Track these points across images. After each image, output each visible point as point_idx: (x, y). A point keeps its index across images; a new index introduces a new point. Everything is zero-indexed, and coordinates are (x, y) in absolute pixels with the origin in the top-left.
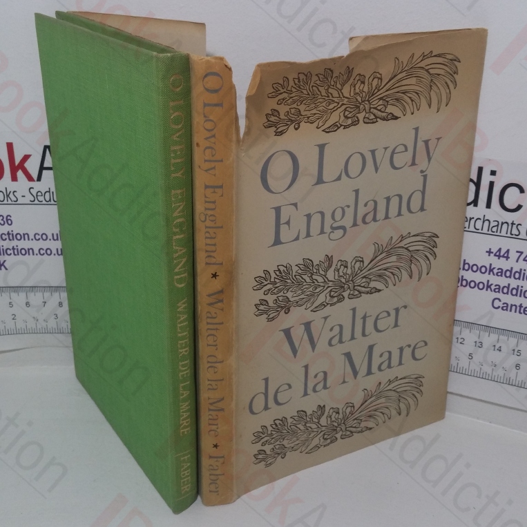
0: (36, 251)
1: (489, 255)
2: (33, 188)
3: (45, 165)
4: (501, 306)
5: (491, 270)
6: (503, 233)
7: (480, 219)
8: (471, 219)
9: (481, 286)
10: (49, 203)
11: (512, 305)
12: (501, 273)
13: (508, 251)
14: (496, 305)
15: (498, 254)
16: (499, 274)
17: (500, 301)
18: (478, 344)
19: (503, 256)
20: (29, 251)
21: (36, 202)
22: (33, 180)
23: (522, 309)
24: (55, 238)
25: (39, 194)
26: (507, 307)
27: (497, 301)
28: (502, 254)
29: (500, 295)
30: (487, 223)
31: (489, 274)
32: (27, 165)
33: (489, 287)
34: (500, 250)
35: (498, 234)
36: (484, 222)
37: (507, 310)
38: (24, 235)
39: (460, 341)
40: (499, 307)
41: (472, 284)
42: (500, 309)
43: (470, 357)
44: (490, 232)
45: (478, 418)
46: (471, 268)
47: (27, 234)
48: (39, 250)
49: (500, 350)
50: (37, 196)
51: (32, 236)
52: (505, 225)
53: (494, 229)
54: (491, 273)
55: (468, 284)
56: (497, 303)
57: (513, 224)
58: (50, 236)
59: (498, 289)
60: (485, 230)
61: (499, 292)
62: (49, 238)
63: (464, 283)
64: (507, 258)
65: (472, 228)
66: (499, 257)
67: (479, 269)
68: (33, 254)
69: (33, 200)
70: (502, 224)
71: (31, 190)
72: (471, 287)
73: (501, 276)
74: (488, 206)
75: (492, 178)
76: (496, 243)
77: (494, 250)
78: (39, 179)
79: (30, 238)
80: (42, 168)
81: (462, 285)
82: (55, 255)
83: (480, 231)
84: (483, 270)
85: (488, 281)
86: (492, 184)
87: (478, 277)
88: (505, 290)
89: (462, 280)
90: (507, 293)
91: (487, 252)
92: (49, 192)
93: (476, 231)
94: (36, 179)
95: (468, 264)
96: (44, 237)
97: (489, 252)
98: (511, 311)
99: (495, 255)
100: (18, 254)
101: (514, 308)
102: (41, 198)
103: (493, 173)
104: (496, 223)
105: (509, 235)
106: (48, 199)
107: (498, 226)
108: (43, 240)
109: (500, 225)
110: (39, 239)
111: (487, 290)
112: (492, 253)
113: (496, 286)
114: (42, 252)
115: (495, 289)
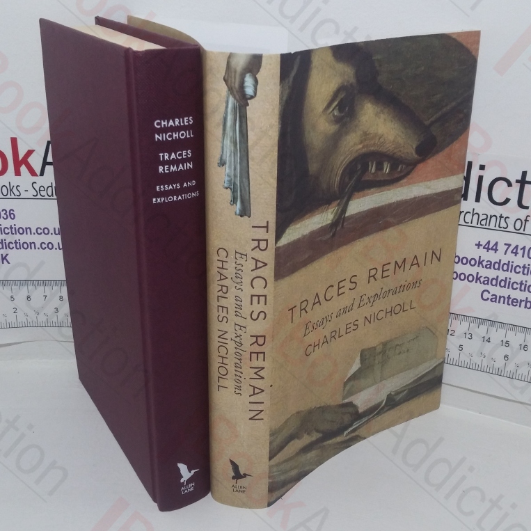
0: (38, 245)
1: (478, 248)
3: (48, 161)
4: (490, 297)
5: (480, 263)
6: (492, 226)
7: (470, 212)
8: (460, 213)
9: (471, 278)
10: (51, 197)
11: (500, 297)
12: (490, 265)
13: (496, 244)
14: (485, 297)
15: (486, 247)
16: (488, 266)
17: (489, 292)
18: (468, 336)
19: (492, 249)
20: (31, 245)
21: (39, 196)
22: (37, 175)
23: (510, 300)
25: (42, 189)
26: (496, 298)
27: (486, 293)
28: (490, 247)
29: (489, 287)
30: (476, 216)
31: (479, 266)
32: (30, 160)
33: (478, 279)
34: (489, 242)
35: (487, 227)
36: (473, 215)
37: (495, 301)
38: (26, 229)
39: (450, 332)
40: (488, 299)
41: (462, 277)
43: (461, 349)
44: (479, 225)
45: (468, 409)
46: (460, 260)
47: (30, 228)
48: (41, 244)
49: (489, 342)
50: (40, 190)
51: (34, 230)
52: (494, 219)
53: (483, 222)
54: (481, 266)
55: (458, 276)
56: (486, 295)
57: (501, 217)
58: (52, 231)
59: (488, 281)
60: (474, 224)
61: (488, 284)
62: (50, 232)
63: (455, 275)
64: (496, 250)
65: (462, 222)
66: (488, 249)
67: (469, 262)
68: (35, 248)
69: (35, 194)
70: (491, 217)
71: (34, 184)
72: (461, 280)
73: (490, 268)
74: (478, 199)
75: (481, 173)
76: (485, 236)
77: (483, 243)
78: (42, 174)
79: (33, 232)
80: (45, 163)
82: (56, 249)
83: (469, 224)
84: (473, 262)
85: (477, 273)
86: (481, 178)
87: (468, 270)
88: (494, 282)
90: (496, 285)
91: (476, 245)
92: (52, 187)
93: (466, 224)
94: (38, 174)
95: (458, 257)
96: (45, 231)
97: (479, 245)
98: (499, 302)
99: (484, 248)
100: (20, 248)
101: (502, 299)
102: (42, 193)
103: (482, 167)
104: (485, 217)
105: (497, 228)
106: (50, 194)
107: (486, 219)
108: (45, 234)
109: (488, 218)
110: (41, 233)
111: (476, 282)
112: (482, 245)
113: (485, 278)
114: (44, 246)
115: (484, 281)
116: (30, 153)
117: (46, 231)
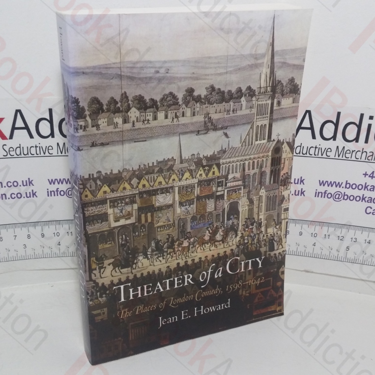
0: (8, 196)
1: (365, 177)
2: (6, 145)
3: (17, 126)
4: (372, 211)
5: (366, 187)
7: (360, 151)
8: (353, 151)
9: (358, 199)
12: (373, 188)
14: (368, 212)
15: (371, 175)
16: (372, 190)
17: (371, 208)
18: (354, 240)
20: (2, 196)
21: (9, 156)
22: (6, 139)
24: (25, 184)
25: (11, 149)
29: (371, 205)
30: (365, 154)
31: (364, 190)
33: (364, 199)
36: (362, 153)
39: (341, 238)
40: (370, 213)
41: (352, 198)
42: (371, 214)
43: (348, 249)
44: (367, 160)
46: (351, 186)
47: (1, 183)
48: (11, 195)
49: (369, 243)
50: (9, 151)
51: (5, 184)
53: (370, 158)
54: (366, 189)
55: (348, 198)
56: (369, 210)
58: (20, 183)
59: (371, 200)
60: (363, 159)
61: (371, 202)
62: (19, 184)
63: (346, 197)
65: (354, 158)
67: (357, 187)
68: (6, 199)
69: (5, 154)
71: (4, 147)
72: (350, 200)
75: (370, 122)
76: (370, 168)
77: (369, 173)
78: (11, 137)
79: (4, 186)
80: (14, 128)
81: (344, 199)
83: (359, 160)
84: (360, 187)
85: (363, 195)
86: (370, 126)
87: (356, 193)
89: (344, 195)
91: (363, 174)
92: (20, 147)
93: (357, 160)
94: (8, 137)
95: (349, 184)
97: (365, 174)
99: (369, 176)
102: (12, 153)
103: (371, 118)
106: (18, 153)
107: (372, 155)
108: (14, 186)
110: (11, 186)
111: (362, 201)
112: (368, 175)
113: (369, 198)
114: (13, 196)
115: (368, 201)
117: (15, 184)
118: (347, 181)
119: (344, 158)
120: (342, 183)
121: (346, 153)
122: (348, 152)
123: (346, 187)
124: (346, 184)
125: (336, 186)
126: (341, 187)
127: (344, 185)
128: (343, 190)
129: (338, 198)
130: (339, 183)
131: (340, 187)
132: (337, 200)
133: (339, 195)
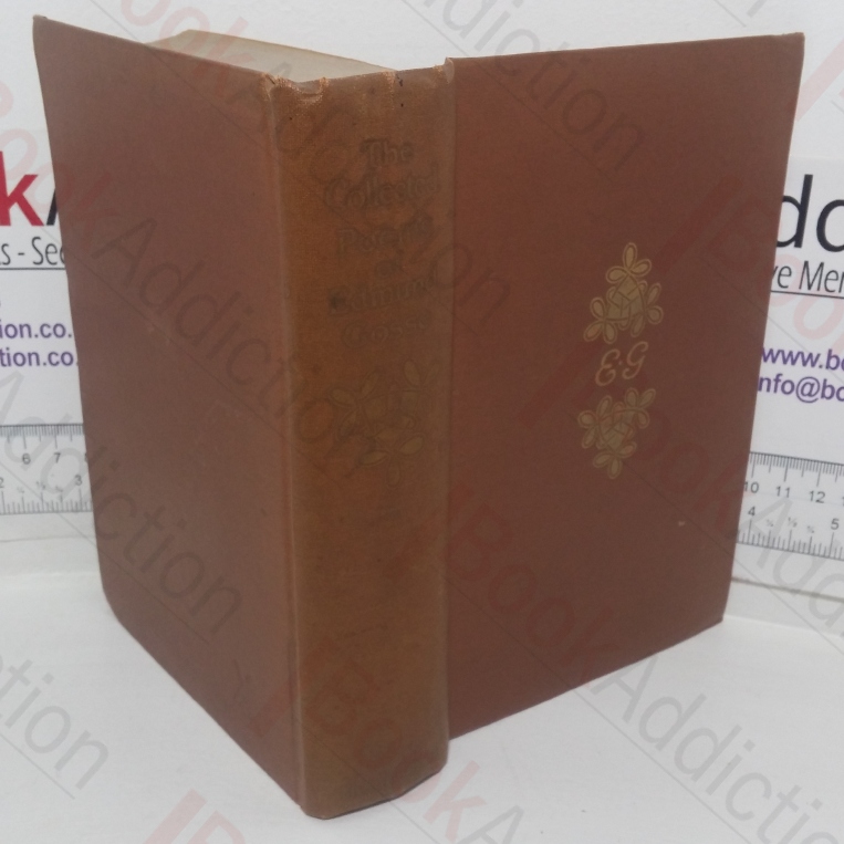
0: (43, 358)
2: (38, 238)
20: (29, 358)
21: (45, 264)
22: (40, 223)
25: (51, 249)
32: (27, 194)
38: (21, 327)
39: (816, 497)
43: (835, 526)
46: (840, 363)
47: (28, 326)
48: (50, 355)
50: (47, 253)
51: (36, 330)
55: (835, 393)
63: (828, 392)
68: (38, 365)
69: (38, 259)
71: (36, 242)
72: (839, 399)
78: (51, 220)
79: (33, 333)
81: (823, 396)
89: (825, 387)
94: (44, 221)
95: (837, 357)
96: (59, 331)
100: (10, 364)
102: (52, 257)
108: (57, 336)
110: (49, 335)
114: (54, 359)
116: (28, 180)
118: (830, 351)
119: (823, 291)
120: (819, 355)
121: (826, 279)
122: (833, 276)
123: (828, 367)
124: (830, 356)
125: (804, 364)
126: (818, 364)
127: (823, 360)
128: (820, 374)
129: (810, 394)
130: (811, 355)
131: (813, 365)
132: (807, 398)
133: (812, 385)
